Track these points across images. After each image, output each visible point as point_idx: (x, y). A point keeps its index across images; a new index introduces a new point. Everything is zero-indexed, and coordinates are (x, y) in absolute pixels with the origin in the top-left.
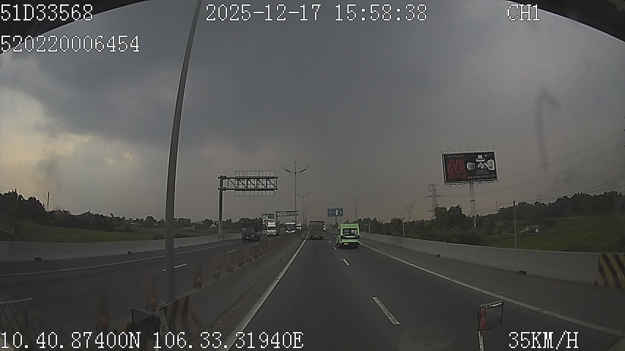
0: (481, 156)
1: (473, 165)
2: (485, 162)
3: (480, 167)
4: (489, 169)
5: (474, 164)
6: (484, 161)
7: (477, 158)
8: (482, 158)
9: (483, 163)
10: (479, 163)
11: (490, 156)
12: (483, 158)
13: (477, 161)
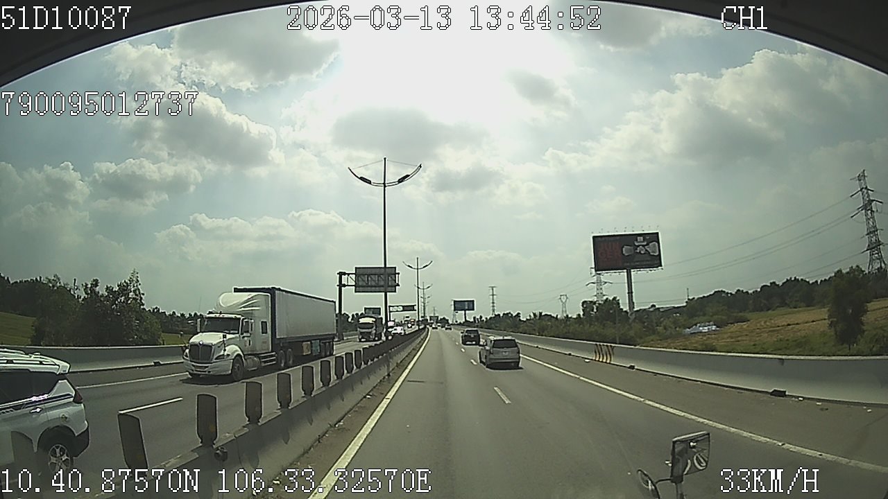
0: (642, 238)
1: (630, 249)
2: (646, 245)
3: (640, 252)
4: (652, 254)
5: (632, 248)
6: (645, 243)
7: (637, 240)
8: (642, 240)
9: (643, 246)
10: (638, 246)
11: (654, 238)
12: (644, 240)
13: (637, 244)
